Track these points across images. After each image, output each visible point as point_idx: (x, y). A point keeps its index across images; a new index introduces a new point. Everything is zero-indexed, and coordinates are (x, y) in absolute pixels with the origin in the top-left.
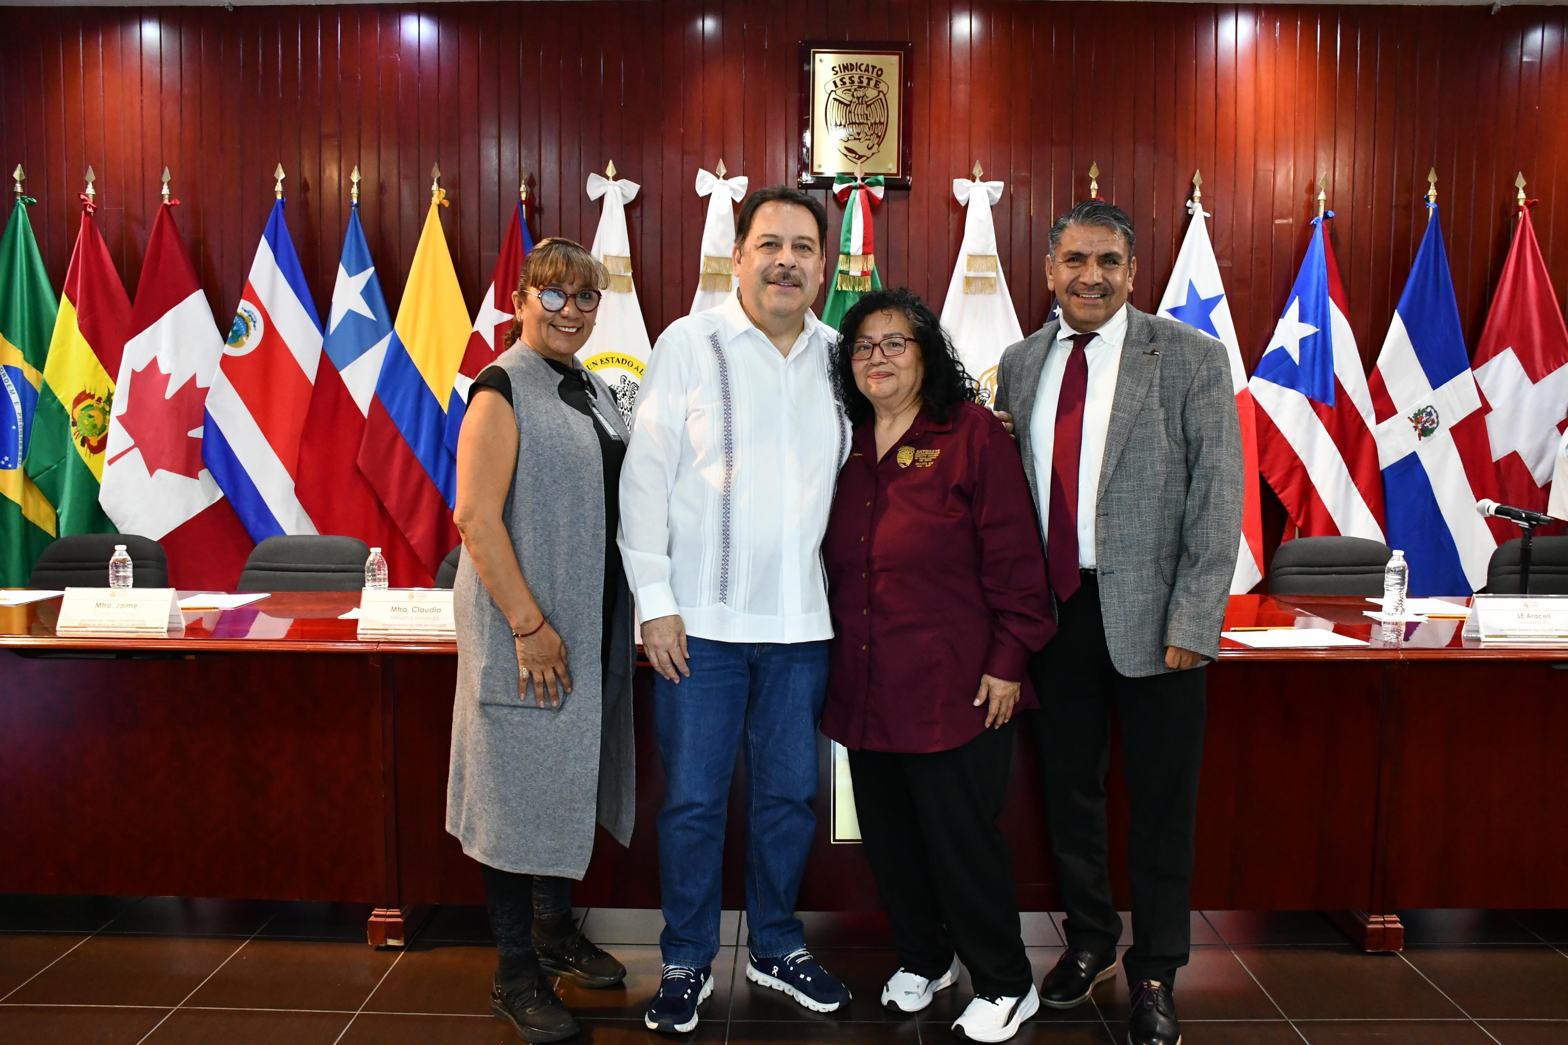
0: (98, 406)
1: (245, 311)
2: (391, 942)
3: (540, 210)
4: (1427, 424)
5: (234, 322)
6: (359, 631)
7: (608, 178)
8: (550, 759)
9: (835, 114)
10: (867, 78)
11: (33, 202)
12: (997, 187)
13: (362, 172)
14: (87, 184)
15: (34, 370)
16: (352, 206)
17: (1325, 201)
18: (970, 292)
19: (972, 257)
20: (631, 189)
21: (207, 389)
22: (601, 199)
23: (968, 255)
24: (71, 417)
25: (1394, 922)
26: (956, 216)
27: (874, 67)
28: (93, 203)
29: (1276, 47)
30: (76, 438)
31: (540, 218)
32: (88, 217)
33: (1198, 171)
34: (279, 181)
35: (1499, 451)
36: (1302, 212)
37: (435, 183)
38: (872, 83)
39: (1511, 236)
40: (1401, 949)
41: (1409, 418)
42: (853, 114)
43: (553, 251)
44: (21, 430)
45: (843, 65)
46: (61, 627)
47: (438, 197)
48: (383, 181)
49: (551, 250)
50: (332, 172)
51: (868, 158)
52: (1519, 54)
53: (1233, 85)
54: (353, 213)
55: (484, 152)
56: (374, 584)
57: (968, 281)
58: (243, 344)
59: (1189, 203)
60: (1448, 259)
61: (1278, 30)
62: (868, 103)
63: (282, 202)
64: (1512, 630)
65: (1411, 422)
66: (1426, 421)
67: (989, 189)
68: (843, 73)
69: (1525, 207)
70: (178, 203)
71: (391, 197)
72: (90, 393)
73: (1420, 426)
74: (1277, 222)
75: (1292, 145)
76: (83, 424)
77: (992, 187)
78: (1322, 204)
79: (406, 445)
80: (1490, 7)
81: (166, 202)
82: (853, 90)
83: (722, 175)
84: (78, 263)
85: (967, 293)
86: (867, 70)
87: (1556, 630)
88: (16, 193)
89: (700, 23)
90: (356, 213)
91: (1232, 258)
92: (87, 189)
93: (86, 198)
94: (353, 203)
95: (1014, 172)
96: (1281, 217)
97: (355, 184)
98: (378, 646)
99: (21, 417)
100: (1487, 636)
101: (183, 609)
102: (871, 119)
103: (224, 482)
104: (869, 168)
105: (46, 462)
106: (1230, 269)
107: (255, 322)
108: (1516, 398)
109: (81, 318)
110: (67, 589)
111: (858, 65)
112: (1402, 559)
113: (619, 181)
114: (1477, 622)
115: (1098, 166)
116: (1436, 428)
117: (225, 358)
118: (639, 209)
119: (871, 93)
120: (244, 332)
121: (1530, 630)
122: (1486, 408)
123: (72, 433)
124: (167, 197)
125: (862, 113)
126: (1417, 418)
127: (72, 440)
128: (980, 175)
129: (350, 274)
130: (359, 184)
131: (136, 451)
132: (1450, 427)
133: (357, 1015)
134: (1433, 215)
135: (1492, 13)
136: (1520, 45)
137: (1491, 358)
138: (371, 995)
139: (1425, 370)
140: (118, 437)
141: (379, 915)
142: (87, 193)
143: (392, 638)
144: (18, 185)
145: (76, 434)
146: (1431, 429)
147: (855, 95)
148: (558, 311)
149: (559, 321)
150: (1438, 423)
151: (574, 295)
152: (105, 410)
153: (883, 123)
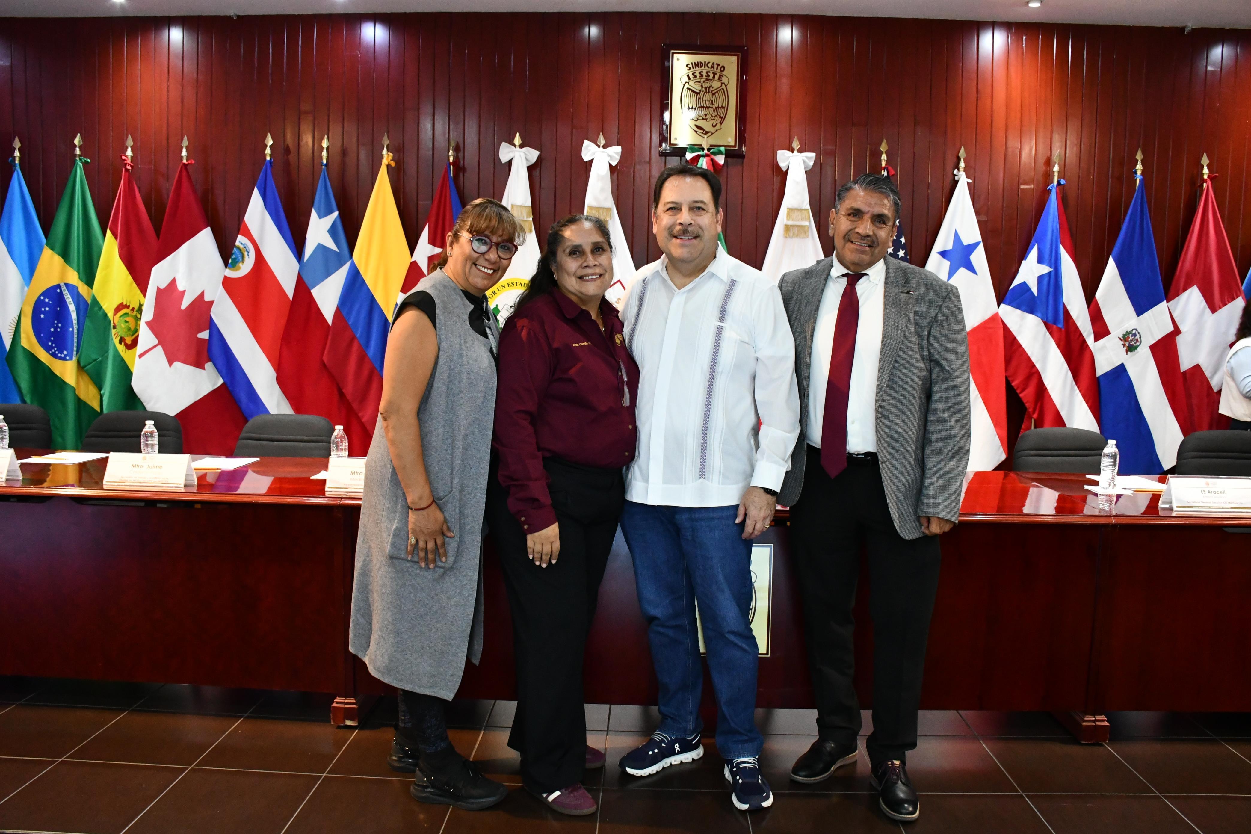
0: (132, 314)
1: (241, 243)
2: (348, 723)
3: (464, 169)
4: (1133, 343)
5: (233, 252)
6: (326, 489)
7: (515, 146)
9: (688, 100)
10: (713, 73)
11: (88, 162)
12: (810, 157)
13: (330, 139)
14: (127, 148)
15: (86, 287)
16: (322, 166)
17: (1059, 172)
18: (789, 236)
19: (791, 210)
20: (533, 155)
21: (212, 302)
22: (510, 162)
23: (788, 209)
24: (112, 322)
25: (1102, 721)
26: (779, 178)
27: (718, 65)
28: (131, 162)
29: (1023, 54)
30: (116, 338)
31: (464, 175)
32: (127, 173)
33: (963, 147)
34: (269, 146)
35: (1185, 364)
36: (1041, 179)
37: (385, 150)
38: (717, 77)
39: (1198, 200)
40: (1107, 741)
41: (1119, 337)
42: (701, 100)
43: (488, 208)
45: (695, 63)
46: (107, 482)
47: (387, 159)
48: (346, 147)
50: (307, 139)
51: (712, 134)
52: (1205, 64)
53: (990, 83)
54: (323, 171)
55: (421, 125)
57: (788, 228)
58: (239, 268)
59: (955, 172)
60: (1150, 217)
61: (1024, 42)
62: (713, 92)
63: (270, 161)
64: (1197, 502)
65: (1120, 341)
66: (1131, 341)
67: (805, 158)
68: (695, 69)
69: (1208, 180)
70: (193, 162)
71: (351, 160)
72: (126, 305)
73: (1127, 344)
74: (1022, 187)
75: (1033, 128)
76: (121, 326)
77: (806, 157)
78: (1056, 175)
79: (360, 345)
80: (1183, 29)
81: (185, 161)
82: (702, 82)
83: (602, 145)
84: (119, 207)
85: (786, 237)
86: (713, 67)
87: (1229, 503)
88: (75, 155)
89: (587, 30)
90: (325, 171)
91: (987, 215)
92: (127, 152)
93: (126, 158)
94: (323, 163)
95: (823, 146)
96: (1025, 183)
97: (325, 149)
98: (341, 501)
100: (1177, 507)
101: (195, 469)
102: (715, 104)
103: (224, 371)
104: (713, 141)
105: (94, 355)
106: (986, 222)
107: (248, 252)
108: (1199, 323)
109: (121, 248)
110: (111, 453)
111: (706, 63)
112: (1114, 446)
113: (524, 149)
114: (1171, 495)
115: (887, 142)
116: (1139, 346)
117: (226, 278)
118: (538, 170)
119: (716, 84)
120: (241, 260)
121: (1210, 503)
122: (1177, 331)
123: (113, 334)
124: (185, 158)
125: (709, 100)
126: (1125, 338)
127: (112, 339)
128: (798, 148)
129: (320, 217)
130: (328, 148)
131: (160, 348)
132: (1150, 345)
133: (323, 777)
134: (1139, 184)
135: (1185, 33)
136: (1205, 58)
137: (1182, 293)
138: (333, 762)
139: (1132, 302)
140: (146, 337)
141: (340, 702)
142: (127, 155)
143: (352, 495)
144: (78, 149)
145: (116, 335)
146: (1136, 346)
147: (704, 86)
148: (483, 254)
149: (481, 261)
150: (1141, 342)
151: (497, 245)
152: (137, 317)
153: (725, 107)
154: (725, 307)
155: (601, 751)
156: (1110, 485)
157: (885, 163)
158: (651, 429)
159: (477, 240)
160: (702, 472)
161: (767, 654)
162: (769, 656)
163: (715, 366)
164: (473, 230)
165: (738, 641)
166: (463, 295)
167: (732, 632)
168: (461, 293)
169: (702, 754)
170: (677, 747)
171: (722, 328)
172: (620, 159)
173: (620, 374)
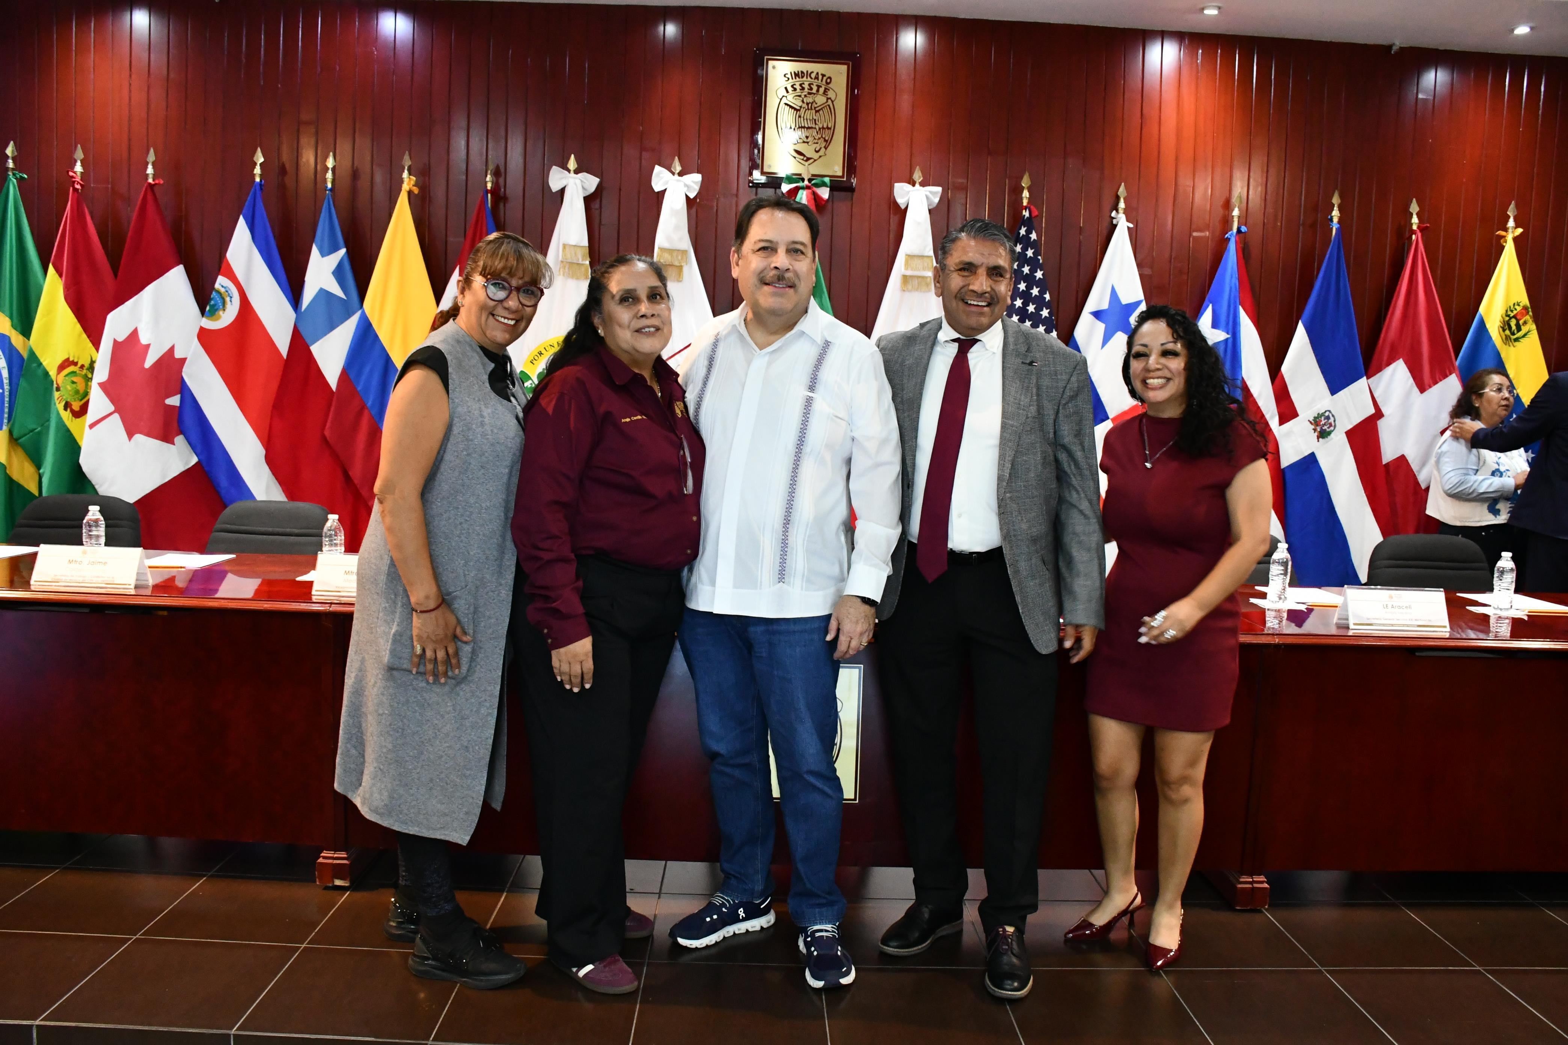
0: (81, 372)
1: (222, 286)
2: (338, 882)
3: (505, 199)
4: (1325, 427)
5: (212, 296)
6: (313, 592)
7: (569, 171)
8: (448, 726)
9: (787, 118)
10: (817, 85)
11: (24, 177)
12: (935, 193)
13: (338, 158)
14: (76, 161)
15: (21, 337)
16: (326, 190)
17: (1239, 217)
18: (907, 289)
19: (910, 257)
20: (591, 182)
21: (184, 360)
22: (562, 191)
23: (906, 255)
24: (55, 383)
25: (1261, 882)
26: (897, 217)
27: (823, 76)
28: (81, 180)
29: (1198, 72)
30: (59, 403)
31: (505, 205)
32: (76, 194)
33: (1123, 184)
34: (258, 165)
35: (1388, 454)
36: (1218, 227)
37: (406, 172)
38: (822, 90)
39: (1405, 256)
40: (1266, 907)
41: (1309, 421)
42: (802, 119)
43: (505, 245)
44: (8, 393)
45: (795, 72)
46: (35, 581)
47: (408, 184)
48: (357, 167)
49: (502, 244)
50: (308, 157)
51: (815, 160)
52: (1415, 91)
53: (1158, 105)
54: (327, 197)
55: (453, 142)
56: (331, 549)
57: (906, 279)
58: (219, 318)
59: (1114, 214)
60: (1348, 274)
61: (1200, 57)
62: (817, 109)
63: (260, 184)
64: (1377, 619)
65: (1310, 425)
66: (1325, 425)
67: (928, 193)
68: (794, 80)
69: (1418, 231)
70: (162, 182)
71: (363, 183)
72: (73, 361)
73: (1319, 429)
74: (1195, 234)
75: (1210, 164)
76: (66, 388)
77: (931, 192)
78: (1236, 220)
79: (371, 417)
80: (1390, 47)
81: (150, 180)
82: (803, 96)
83: (677, 172)
84: (65, 237)
85: (904, 291)
86: (817, 78)
87: (1416, 620)
88: (7, 169)
89: (662, 28)
90: (330, 197)
91: (1151, 267)
92: (76, 167)
93: (74, 175)
94: (327, 187)
95: (952, 179)
96: (1197, 231)
97: (330, 169)
98: (330, 607)
99: (8, 381)
100: (1355, 624)
101: (150, 568)
102: (819, 124)
103: (199, 447)
104: (815, 169)
105: (31, 424)
106: (1150, 276)
107: (231, 297)
108: (1405, 406)
109: (67, 289)
110: (42, 546)
111: (809, 73)
113: (580, 175)
114: (1348, 611)
115: (1030, 175)
116: (1333, 431)
117: (202, 329)
118: (598, 201)
119: (820, 100)
120: (221, 307)
121: (1394, 620)
122: (1378, 414)
123: (56, 398)
124: (151, 176)
125: (811, 118)
126: (1316, 422)
127: (55, 404)
128: (920, 181)
129: (323, 255)
130: (334, 169)
131: (116, 416)
132: (1346, 430)
133: (302, 948)
134: (1336, 234)
135: (1392, 52)
136: (1416, 83)
137: (1385, 368)
138: (316, 931)
139: (1325, 377)
140: (99, 404)
141: (328, 857)
142: (75, 170)
143: (344, 600)
144: (10, 161)
145: (60, 399)
146: (1329, 432)
147: (805, 101)
148: (501, 301)
149: (500, 311)
150: (1335, 427)
151: (518, 289)
152: (87, 377)
153: (830, 129)
154: (817, 373)
155: (650, 918)
156: (1280, 598)
157: (1027, 201)
158: (720, 523)
159: (492, 284)
160: (782, 575)
161: (855, 799)
162: (857, 802)
163: (802, 445)
164: (487, 272)
165: (818, 784)
166: (481, 353)
167: (811, 772)
168: (479, 350)
169: (773, 921)
170: (741, 912)
171: (812, 400)
172: (700, 189)
173: (682, 452)
